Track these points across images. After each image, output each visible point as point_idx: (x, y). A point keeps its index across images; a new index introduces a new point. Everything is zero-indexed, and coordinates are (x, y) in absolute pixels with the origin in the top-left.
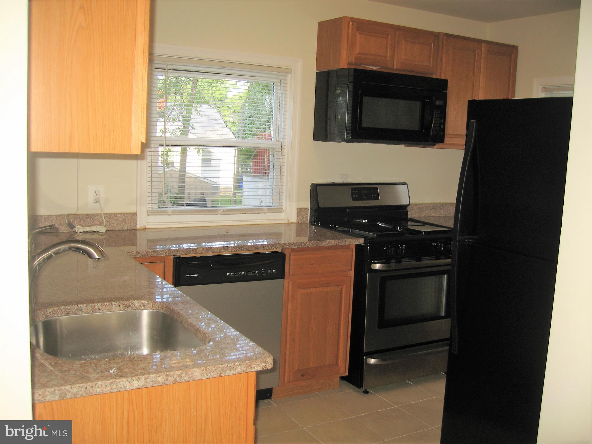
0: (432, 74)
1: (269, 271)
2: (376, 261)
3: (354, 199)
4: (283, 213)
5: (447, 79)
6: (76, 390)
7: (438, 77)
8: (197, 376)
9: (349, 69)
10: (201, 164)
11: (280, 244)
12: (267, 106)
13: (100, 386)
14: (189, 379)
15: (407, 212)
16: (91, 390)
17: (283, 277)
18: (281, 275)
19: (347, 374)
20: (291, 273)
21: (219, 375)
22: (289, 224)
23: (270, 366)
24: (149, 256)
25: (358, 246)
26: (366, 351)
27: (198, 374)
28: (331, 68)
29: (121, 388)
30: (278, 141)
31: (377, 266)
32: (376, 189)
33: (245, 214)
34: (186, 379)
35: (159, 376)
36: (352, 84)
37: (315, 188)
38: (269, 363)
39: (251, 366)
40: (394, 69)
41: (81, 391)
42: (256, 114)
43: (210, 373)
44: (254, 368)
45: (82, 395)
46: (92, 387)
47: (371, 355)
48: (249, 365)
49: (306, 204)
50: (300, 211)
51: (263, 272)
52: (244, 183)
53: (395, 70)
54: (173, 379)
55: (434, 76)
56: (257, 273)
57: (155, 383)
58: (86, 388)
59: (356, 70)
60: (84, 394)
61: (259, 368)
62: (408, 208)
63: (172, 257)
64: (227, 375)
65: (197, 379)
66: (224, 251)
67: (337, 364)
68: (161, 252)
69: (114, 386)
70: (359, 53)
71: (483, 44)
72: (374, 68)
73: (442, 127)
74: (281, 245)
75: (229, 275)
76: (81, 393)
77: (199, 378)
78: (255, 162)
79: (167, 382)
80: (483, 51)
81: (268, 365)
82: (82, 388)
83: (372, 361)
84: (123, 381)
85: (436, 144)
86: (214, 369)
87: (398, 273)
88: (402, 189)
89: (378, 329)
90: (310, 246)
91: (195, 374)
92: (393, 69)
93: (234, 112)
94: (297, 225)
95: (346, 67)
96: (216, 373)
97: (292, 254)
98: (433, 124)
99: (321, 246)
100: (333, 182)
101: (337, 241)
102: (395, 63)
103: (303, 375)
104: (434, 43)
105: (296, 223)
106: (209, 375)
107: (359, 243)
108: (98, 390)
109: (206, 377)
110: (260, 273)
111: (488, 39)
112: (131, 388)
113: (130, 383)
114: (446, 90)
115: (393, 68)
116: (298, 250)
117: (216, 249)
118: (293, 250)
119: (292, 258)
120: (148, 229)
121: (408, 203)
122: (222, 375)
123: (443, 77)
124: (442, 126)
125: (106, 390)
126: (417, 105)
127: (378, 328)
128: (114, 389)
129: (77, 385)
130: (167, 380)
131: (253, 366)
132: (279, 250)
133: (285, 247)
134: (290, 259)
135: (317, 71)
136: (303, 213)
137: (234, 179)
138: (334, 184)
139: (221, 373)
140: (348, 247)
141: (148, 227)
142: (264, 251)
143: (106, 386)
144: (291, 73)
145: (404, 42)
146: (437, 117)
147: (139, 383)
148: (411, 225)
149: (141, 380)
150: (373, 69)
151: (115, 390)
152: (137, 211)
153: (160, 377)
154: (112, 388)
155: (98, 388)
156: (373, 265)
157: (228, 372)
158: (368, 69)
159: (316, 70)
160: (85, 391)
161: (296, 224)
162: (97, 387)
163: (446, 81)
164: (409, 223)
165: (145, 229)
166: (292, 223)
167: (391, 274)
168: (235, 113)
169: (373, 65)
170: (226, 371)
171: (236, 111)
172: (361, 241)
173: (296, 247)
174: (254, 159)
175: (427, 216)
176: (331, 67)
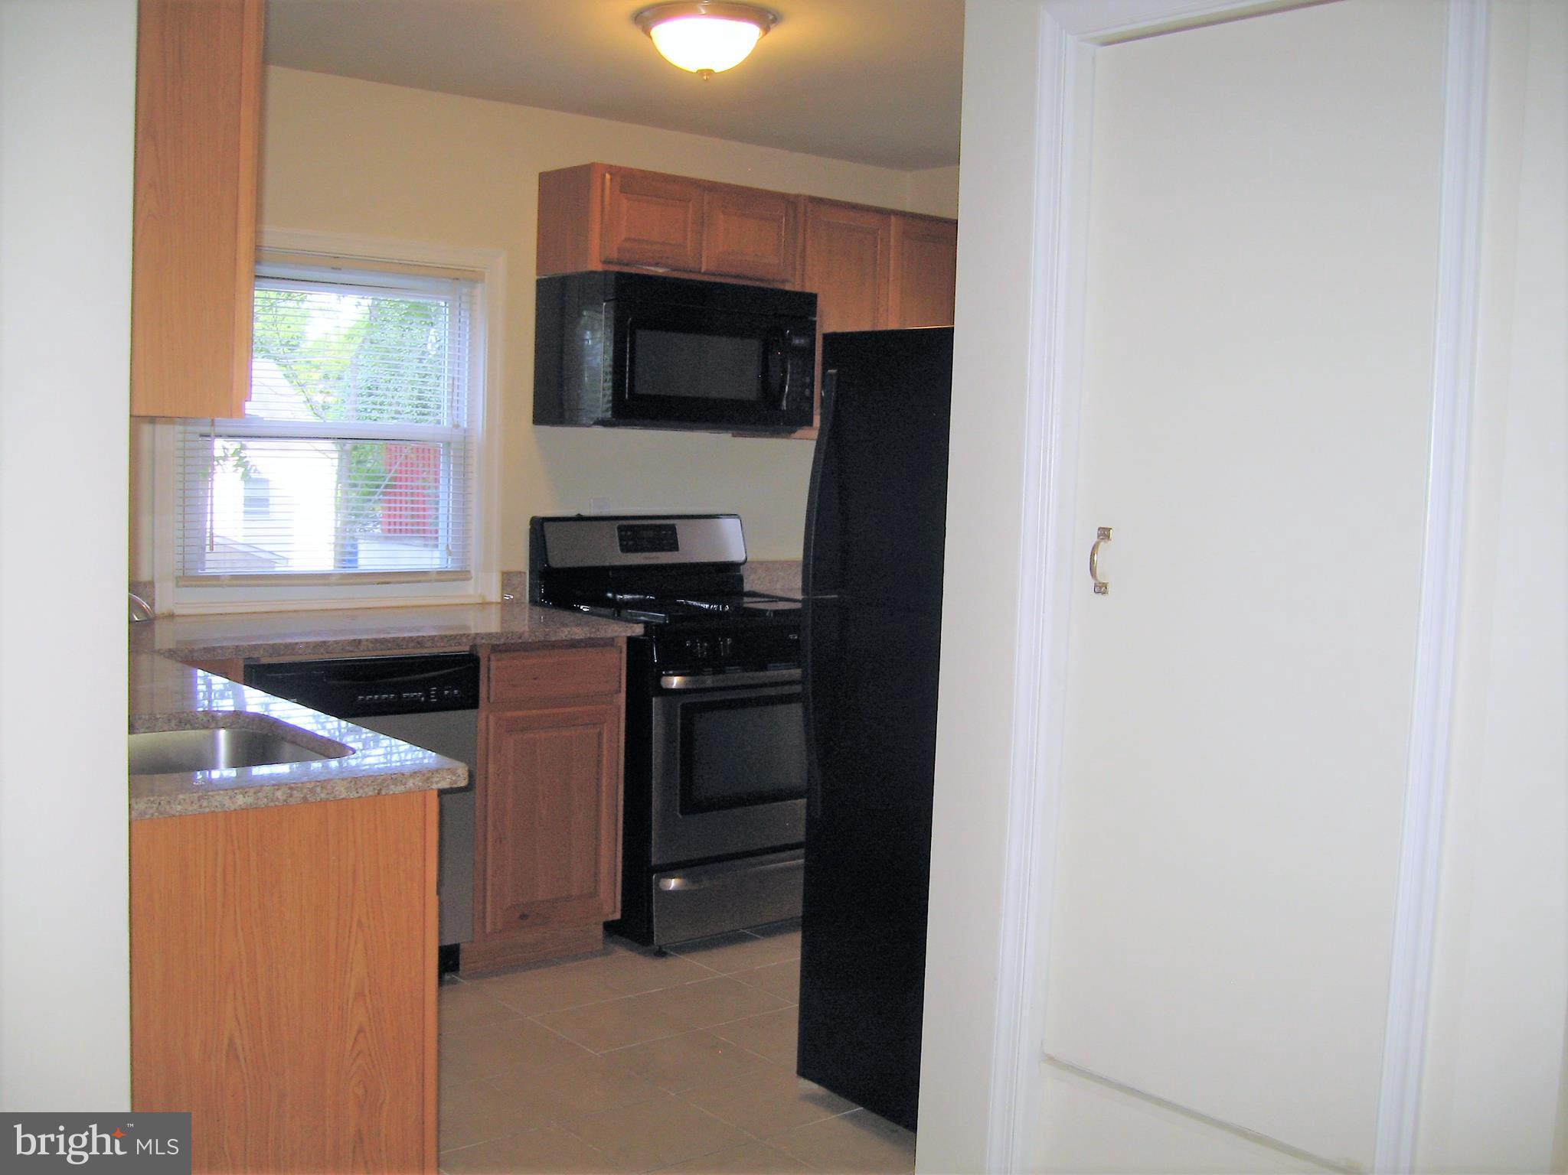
0: (784, 282)
1: (446, 692)
2: (671, 672)
3: (625, 549)
4: (472, 582)
5: (814, 292)
6: (144, 807)
7: (798, 289)
8: (340, 792)
9: (606, 273)
10: (243, 514)
11: (468, 636)
12: (431, 352)
13: (182, 802)
14: (327, 797)
15: (741, 579)
16: (168, 808)
17: (475, 705)
18: (471, 701)
19: (618, 916)
20: (492, 699)
21: (376, 791)
22: (484, 605)
23: (463, 783)
24: (195, 658)
25: (631, 641)
26: (659, 862)
27: (342, 789)
28: (569, 269)
29: (217, 807)
30: (457, 426)
31: (676, 682)
32: (673, 528)
33: (388, 583)
34: (323, 796)
35: (278, 789)
36: (612, 304)
37: (539, 527)
38: (462, 776)
39: (431, 780)
40: (703, 271)
41: (152, 808)
42: (386, 382)
43: (362, 787)
44: (437, 783)
45: (152, 815)
46: (169, 802)
47: (669, 870)
48: (428, 778)
49: (521, 562)
50: (507, 578)
51: (433, 694)
52: (360, 555)
53: (705, 273)
54: (302, 796)
55: (788, 287)
56: (421, 696)
57: (272, 801)
58: (160, 803)
59: (620, 276)
60: (156, 814)
61: (445, 785)
62: (744, 571)
63: (241, 664)
64: (391, 792)
65: (342, 797)
66: (351, 649)
67: (595, 894)
68: (220, 652)
69: (205, 803)
70: (627, 240)
71: (892, 217)
72: (660, 271)
73: (807, 392)
74: (470, 638)
75: (363, 700)
76: (151, 811)
77: (343, 796)
78: (390, 500)
79: (290, 799)
80: (892, 232)
81: (459, 779)
82: (153, 802)
83: (673, 884)
84: (219, 795)
85: (796, 431)
86: (370, 782)
87: (718, 697)
88: (731, 526)
89: (680, 816)
90: (530, 640)
91: (337, 788)
92: (700, 272)
93: (326, 377)
94: (502, 607)
95: (600, 268)
96: (372, 788)
97: (492, 657)
98: (787, 387)
99: (553, 639)
100: (579, 514)
101: (586, 629)
102: (704, 259)
103: (523, 917)
104: (786, 215)
105: (499, 603)
106: (361, 791)
107: (633, 634)
108: (179, 808)
109: (356, 795)
110: (428, 696)
111: (908, 207)
112: (233, 807)
113: (231, 798)
114: (814, 314)
115: (700, 268)
116: (504, 647)
117: (335, 645)
118: (496, 649)
119: (493, 664)
120: (178, 616)
121: (743, 558)
122: (383, 792)
123: (808, 289)
124: (807, 390)
125: (191, 809)
126: (753, 346)
127: (682, 813)
128: (205, 807)
129: (145, 799)
130: (291, 796)
131: (435, 779)
132: (465, 649)
133: (479, 641)
134: (489, 669)
135: (539, 277)
136: (515, 581)
137: (335, 546)
138: (580, 518)
139: (381, 790)
140: (610, 642)
141: (178, 611)
142: (435, 651)
143: (192, 802)
144: (483, 281)
145: (721, 216)
146: (795, 372)
147: (245, 800)
148: (749, 603)
149: (247, 794)
150: (656, 272)
151: (207, 810)
152: (153, 577)
153: (279, 791)
154: (201, 806)
155: (179, 804)
156: (664, 679)
157: (392, 787)
158: (650, 273)
159: (538, 274)
160: (157, 808)
161: (499, 605)
162: (177, 802)
163: (815, 296)
164: (746, 599)
165: (171, 616)
166: (490, 603)
167: (706, 698)
168: (329, 379)
169: (657, 265)
170: (388, 786)
171: (331, 375)
172: (638, 630)
173: (502, 641)
174: (384, 494)
175: (787, 586)
176: (569, 267)
